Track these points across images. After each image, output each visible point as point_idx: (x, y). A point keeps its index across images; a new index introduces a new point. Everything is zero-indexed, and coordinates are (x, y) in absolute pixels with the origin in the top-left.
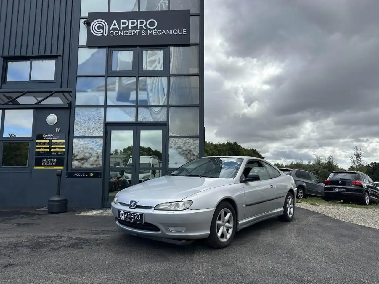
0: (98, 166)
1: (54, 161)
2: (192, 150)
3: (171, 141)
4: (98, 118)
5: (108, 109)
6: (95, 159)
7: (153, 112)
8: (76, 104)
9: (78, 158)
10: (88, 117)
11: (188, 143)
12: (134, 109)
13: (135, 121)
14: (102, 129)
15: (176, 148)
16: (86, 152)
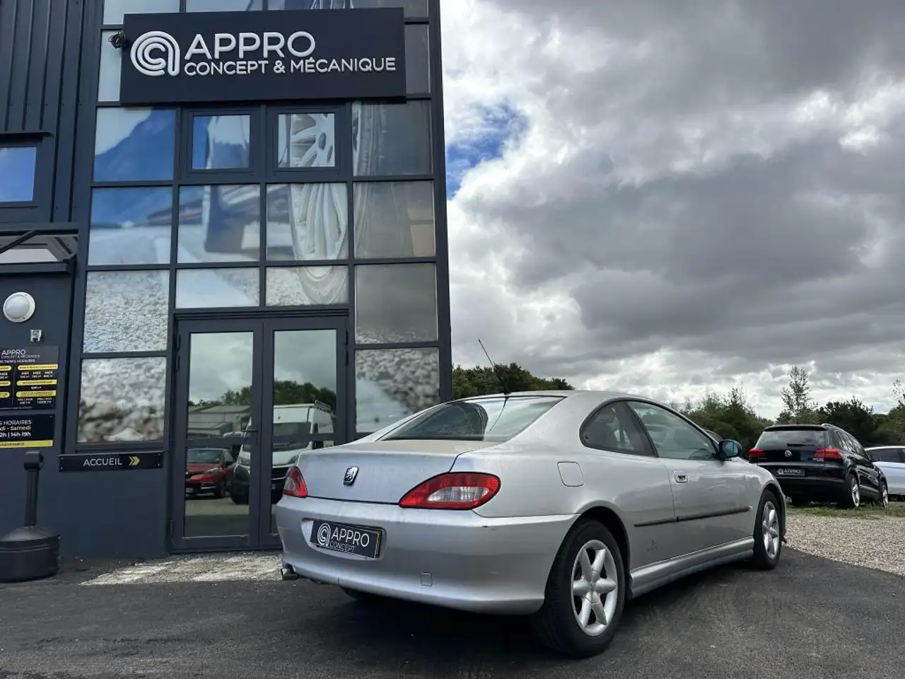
0: (154, 436)
1: (26, 426)
2: (421, 380)
3: (362, 358)
4: (151, 299)
5: (181, 275)
7: (309, 279)
8: (90, 263)
9: (95, 413)
10: (124, 298)
11: (408, 362)
12: (255, 273)
13: (257, 304)
14: (163, 331)
15: (374, 376)
16: (119, 398)
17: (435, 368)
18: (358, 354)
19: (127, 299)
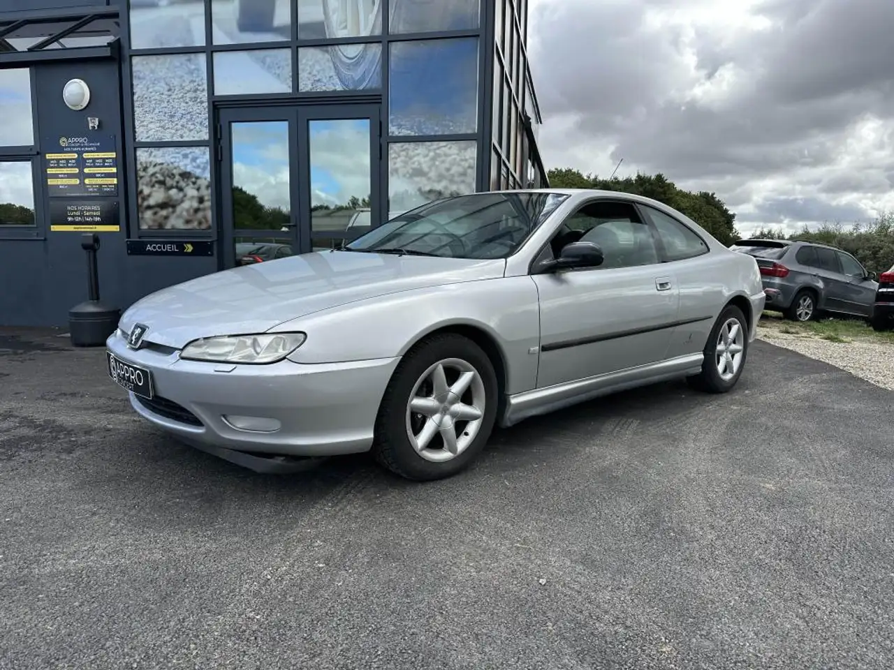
0: (204, 226)
1: (96, 211)
2: (456, 179)
3: (395, 152)
4: (192, 85)
5: (217, 57)
6: (195, 204)
7: (341, 61)
8: (134, 47)
9: (152, 202)
10: (167, 84)
11: (443, 158)
12: (287, 54)
13: (290, 91)
14: (205, 119)
15: (408, 172)
16: (172, 187)
17: (472, 165)
18: (391, 148)
19: (169, 85)
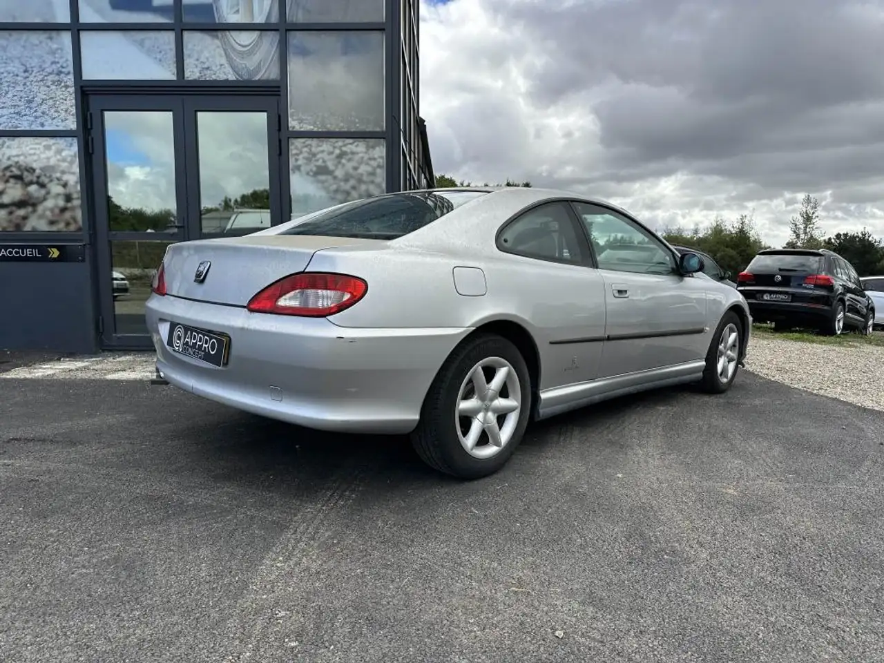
0: (73, 227)
2: (365, 178)
3: (296, 148)
4: (54, 67)
5: (85, 37)
6: (61, 203)
7: (232, 47)
9: (6, 199)
10: (23, 65)
11: (350, 156)
12: (170, 37)
13: (174, 78)
14: (71, 106)
15: (311, 170)
16: (31, 183)
17: (381, 164)
18: (293, 144)
19: (26, 66)
